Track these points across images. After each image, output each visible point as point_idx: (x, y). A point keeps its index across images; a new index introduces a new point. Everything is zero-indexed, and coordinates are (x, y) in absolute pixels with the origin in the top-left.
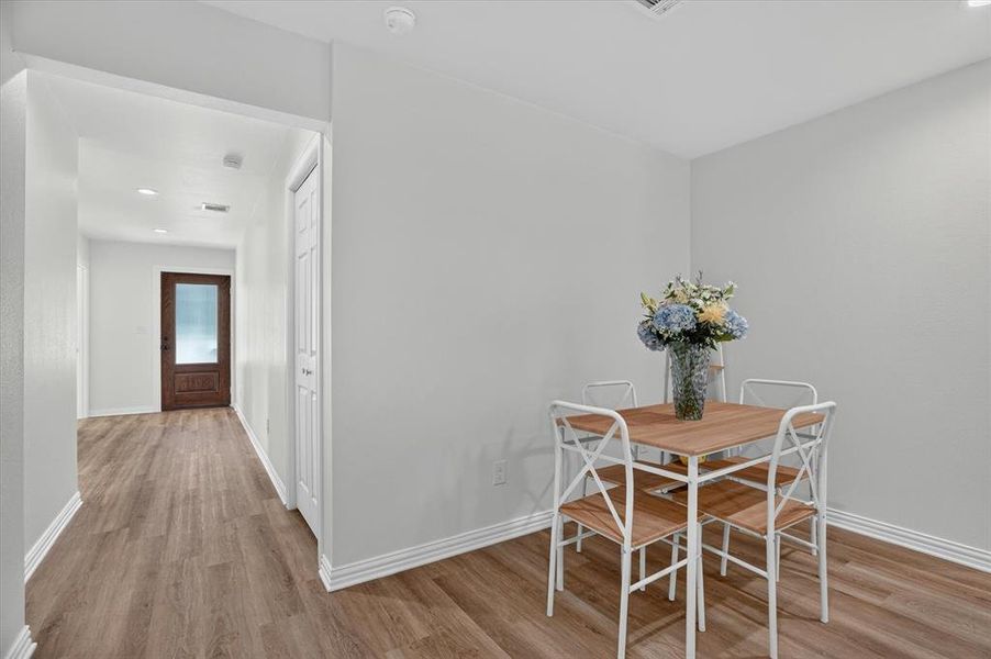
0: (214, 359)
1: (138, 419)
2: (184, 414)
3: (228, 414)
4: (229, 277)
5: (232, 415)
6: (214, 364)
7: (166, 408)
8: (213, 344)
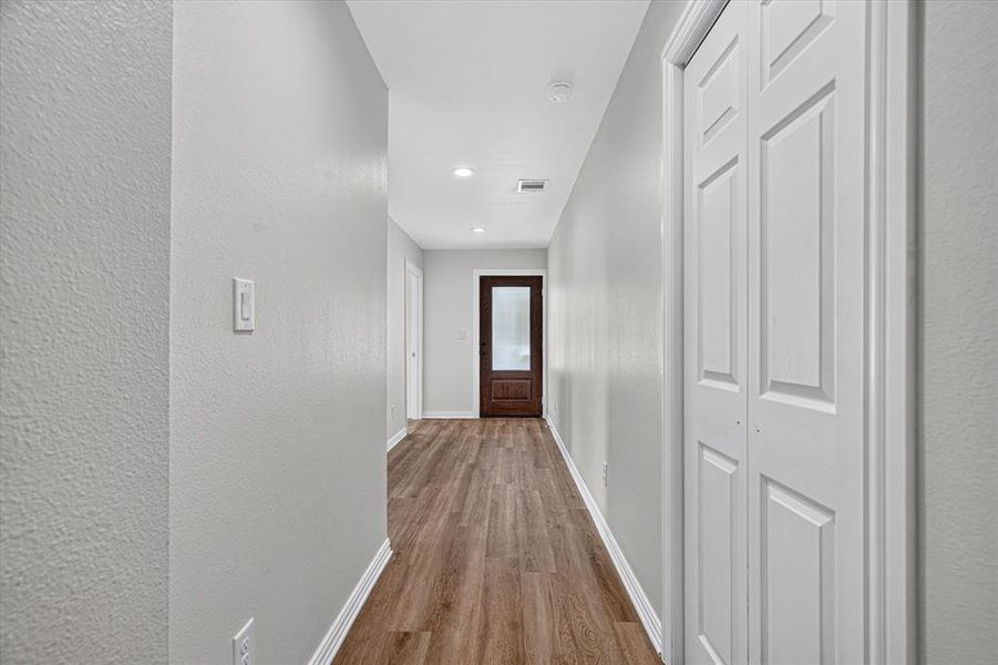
0: (527, 367)
1: (461, 425)
2: (500, 422)
3: (542, 427)
4: (541, 277)
5: (546, 430)
6: (527, 372)
7: (483, 415)
8: (526, 351)
